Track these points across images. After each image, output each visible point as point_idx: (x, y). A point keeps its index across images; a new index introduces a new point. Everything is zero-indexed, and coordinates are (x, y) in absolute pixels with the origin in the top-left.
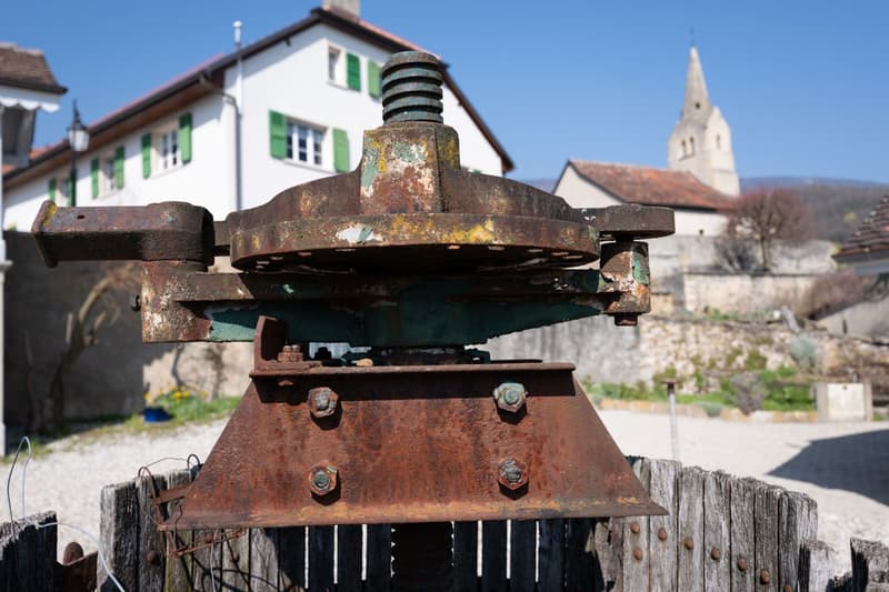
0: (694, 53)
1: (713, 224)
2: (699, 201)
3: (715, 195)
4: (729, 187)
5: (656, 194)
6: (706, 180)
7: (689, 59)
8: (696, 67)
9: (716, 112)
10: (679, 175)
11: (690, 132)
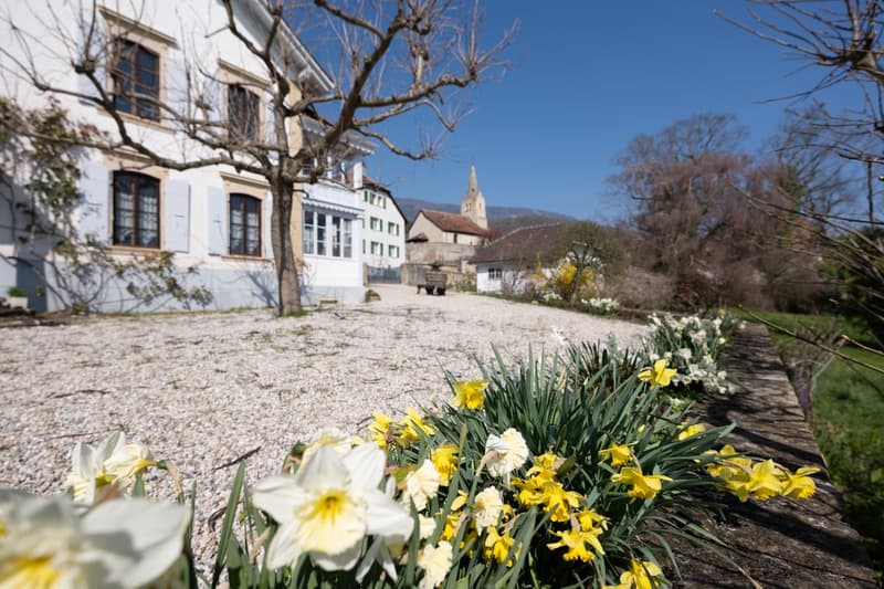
0: (473, 168)
1: (474, 240)
2: (472, 231)
3: (478, 228)
4: (483, 225)
5: (455, 226)
6: (474, 221)
7: (471, 171)
8: (474, 174)
9: (480, 194)
10: (464, 218)
11: (470, 201)
